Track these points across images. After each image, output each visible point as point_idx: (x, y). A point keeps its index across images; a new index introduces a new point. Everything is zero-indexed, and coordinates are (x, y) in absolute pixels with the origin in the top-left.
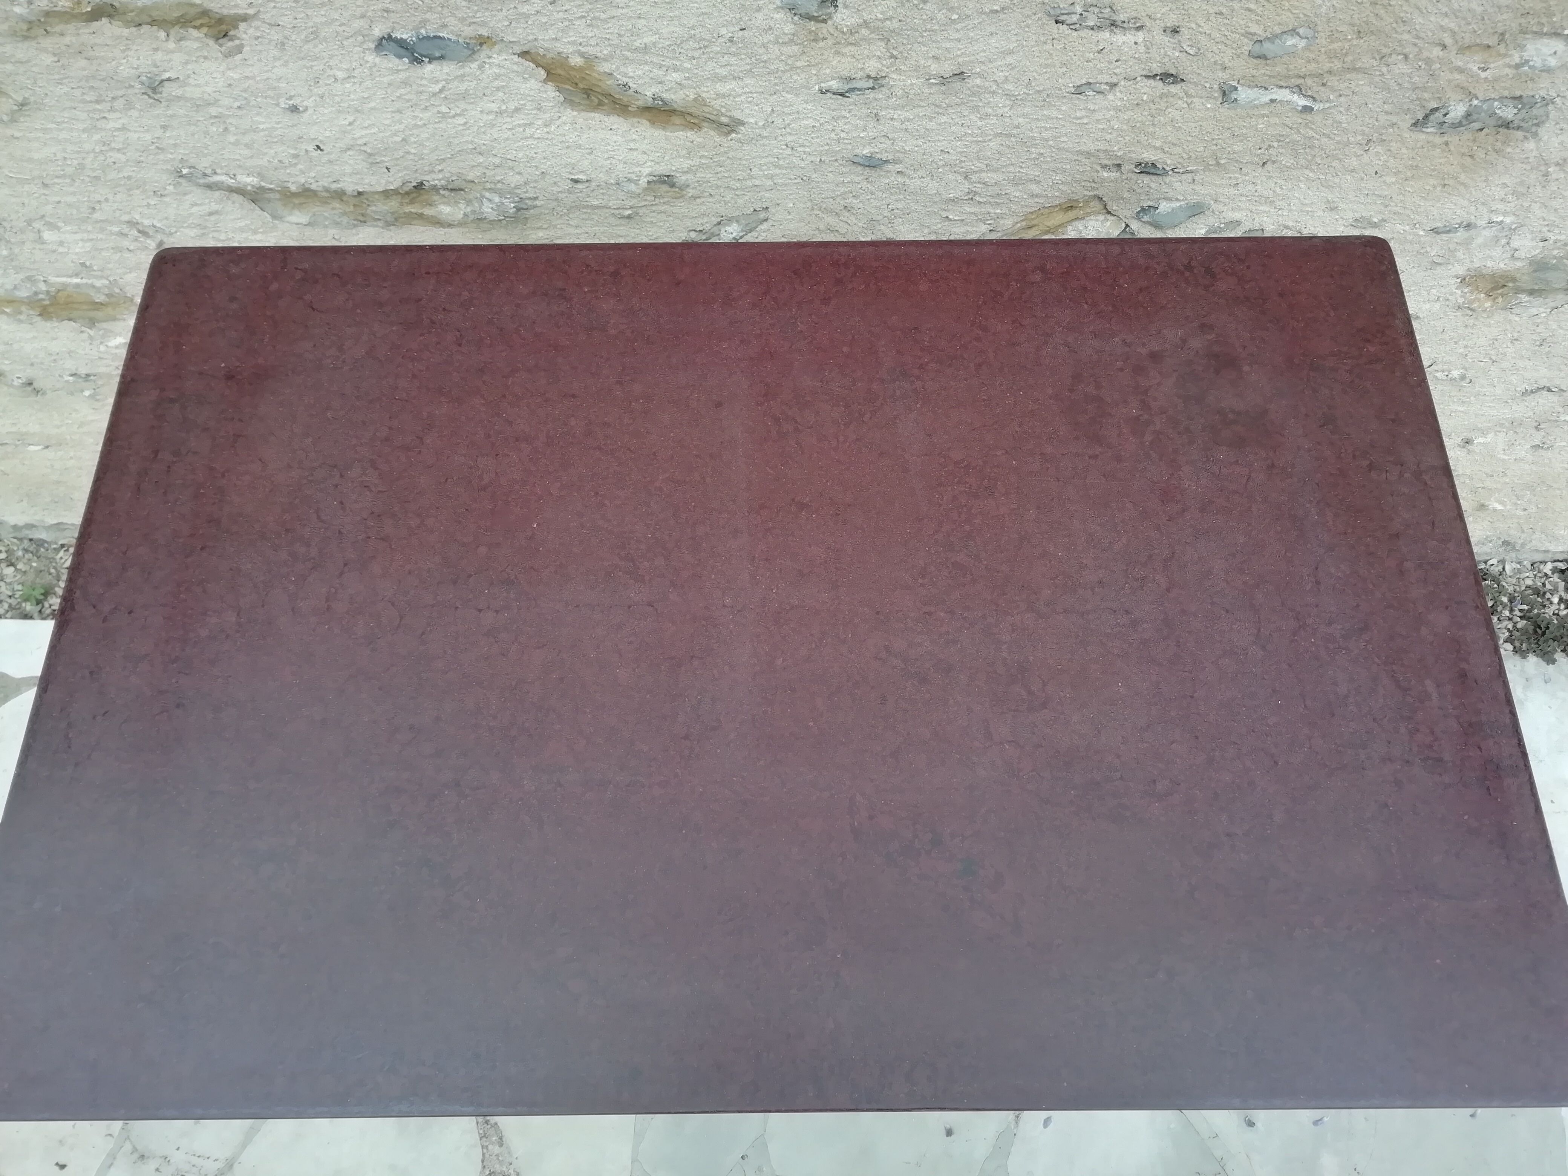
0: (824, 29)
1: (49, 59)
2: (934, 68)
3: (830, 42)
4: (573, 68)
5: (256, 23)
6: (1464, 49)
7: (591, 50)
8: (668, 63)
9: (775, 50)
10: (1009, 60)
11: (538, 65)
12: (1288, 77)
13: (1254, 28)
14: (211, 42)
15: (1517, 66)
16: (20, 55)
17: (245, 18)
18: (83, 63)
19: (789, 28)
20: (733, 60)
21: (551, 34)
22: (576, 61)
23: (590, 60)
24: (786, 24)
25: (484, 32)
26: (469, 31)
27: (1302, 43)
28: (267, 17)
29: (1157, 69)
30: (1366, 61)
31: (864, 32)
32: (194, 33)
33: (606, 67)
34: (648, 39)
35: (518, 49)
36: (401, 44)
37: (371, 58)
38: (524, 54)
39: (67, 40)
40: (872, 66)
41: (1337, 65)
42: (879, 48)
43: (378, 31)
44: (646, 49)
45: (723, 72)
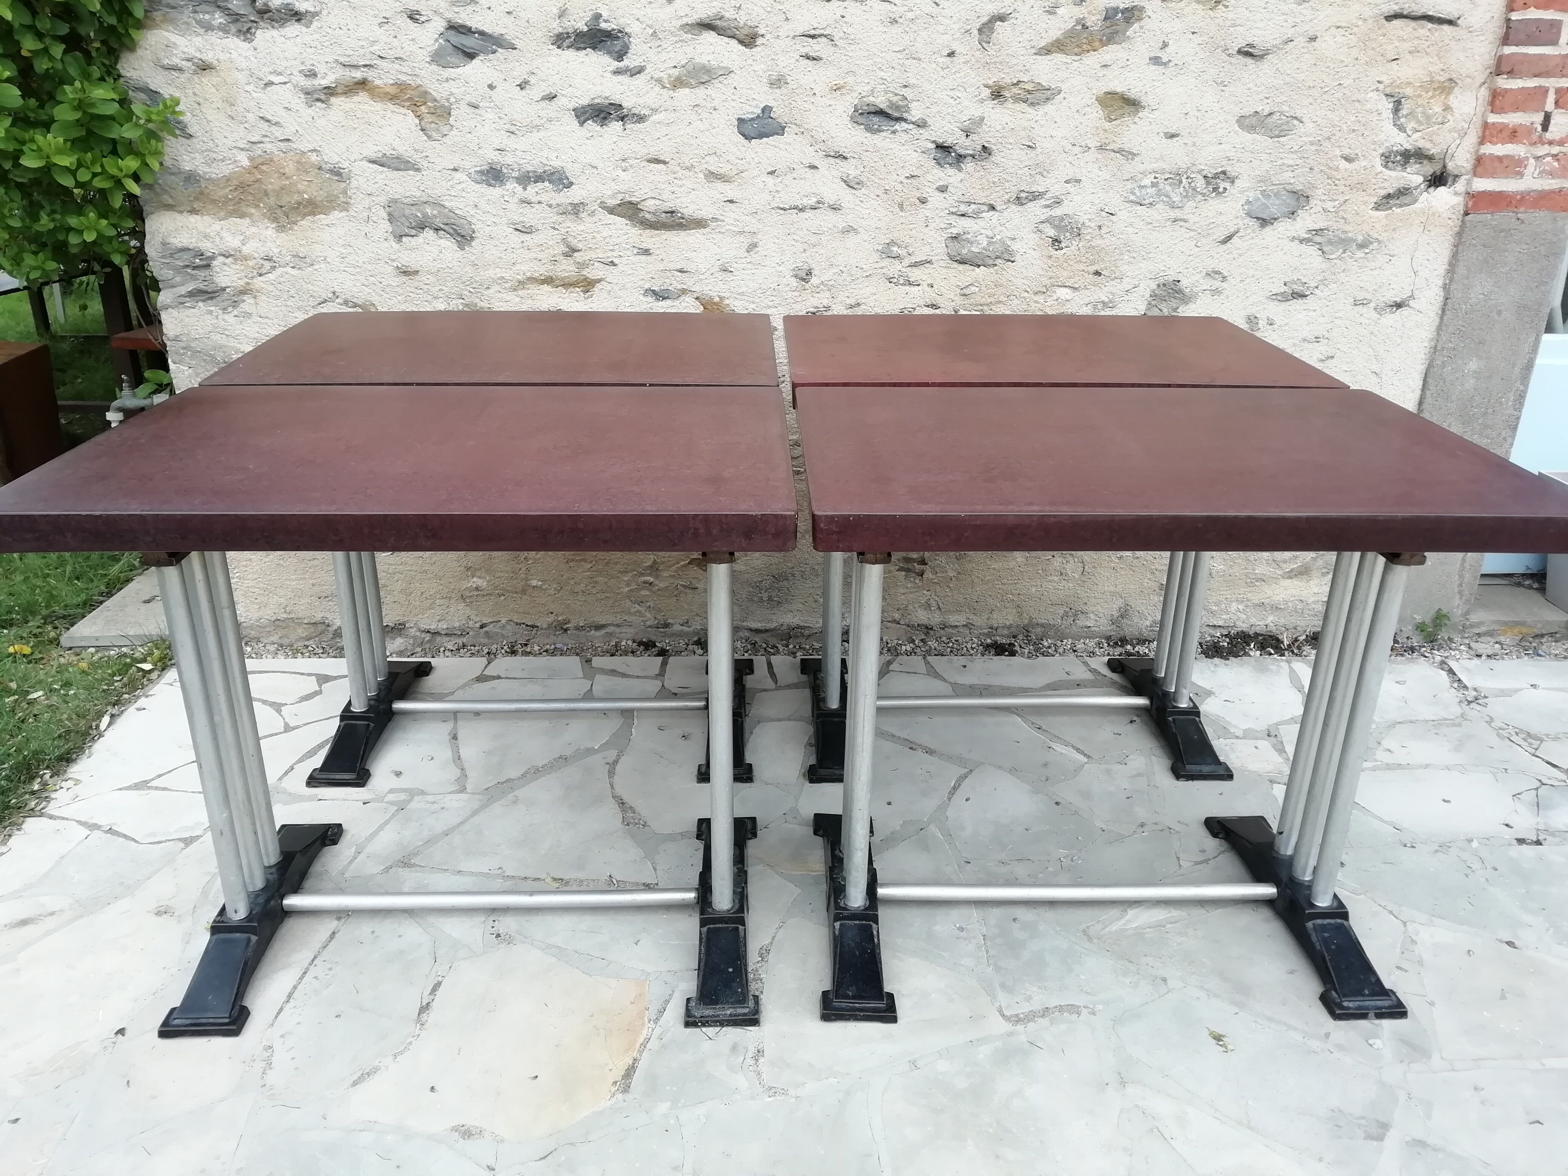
0: (807, 286)
1: (518, 300)
2: (848, 301)
3: (810, 291)
4: (715, 303)
5: (603, 283)
6: (1036, 293)
7: (722, 294)
8: (751, 299)
9: (790, 293)
10: (875, 297)
11: (702, 304)
12: (977, 305)
13: (960, 284)
14: (582, 294)
15: (1057, 300)
16: (508, 298)
17: (599, 281)
18: (530, 301)
19: (795, 284)
20: (774, 298)
21: (710, 287)
22: (717, 299)
23: (721, 298)
24: (794, 282)
25: (685, 287)
26: (680, 287)
27: (977, 289)
28: (608, 280)
29: (929, 303)
30: (1004, 299)
31: (822, 287)
32: (577, 289)
33: (727, 302)
34: (744, 289)
35: (695, 295)
36: (653, 291)
37: (641, 297)
38: (697, 298)
39: (529, 292)
40: (825, 302)
41: (993, 300)
42: (827, 294)
43: (647, 286)
44: (743, 294)
45: (771, 304)
